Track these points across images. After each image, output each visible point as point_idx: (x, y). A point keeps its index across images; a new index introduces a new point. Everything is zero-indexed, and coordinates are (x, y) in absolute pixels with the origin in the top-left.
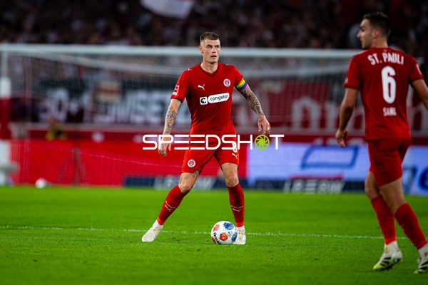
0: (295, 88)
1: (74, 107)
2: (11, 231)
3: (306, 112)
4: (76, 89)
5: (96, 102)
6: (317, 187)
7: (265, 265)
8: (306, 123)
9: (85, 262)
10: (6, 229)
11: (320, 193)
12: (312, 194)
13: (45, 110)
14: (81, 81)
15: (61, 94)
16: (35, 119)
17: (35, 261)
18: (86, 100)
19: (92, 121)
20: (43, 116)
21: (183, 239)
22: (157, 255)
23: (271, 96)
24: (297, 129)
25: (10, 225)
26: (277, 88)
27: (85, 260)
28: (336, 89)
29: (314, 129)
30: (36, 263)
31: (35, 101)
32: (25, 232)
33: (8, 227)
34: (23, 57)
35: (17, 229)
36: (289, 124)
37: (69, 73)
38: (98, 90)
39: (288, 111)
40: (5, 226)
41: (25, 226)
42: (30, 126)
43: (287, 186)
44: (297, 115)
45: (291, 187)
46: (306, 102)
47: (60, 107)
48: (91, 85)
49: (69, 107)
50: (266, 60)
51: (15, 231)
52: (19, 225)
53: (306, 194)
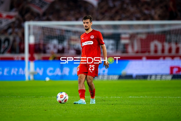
0: (151, 37)
1: (60, 47)
2: (35, 98)
3: (156, 46)
4: (61, 39)
5: (69, 45)
6: (161, 77)
7: (140, 110)
8: (156, 51)
9: (66, 110)
10: (33, 98)
11: (162, 80)
12: (159, 80)
13: (49, 48)
14: (63, 36)
15: (55, 42)
16: (45, 52)
17: (45, 110)
18: (65, 44)
19: (68, 53)
20: (48, 51)
21: (106, 100)
22: (96, 107)
23: (142, 40)
24: (152, 54)
25: (35, 96)
26: (144, 37)
27: (66, 109)
28: (168, 37)
29: (159, 53)
30: (45, 111)
31: (44, 45)
32: (41, 99)
33: (34, 97)
34: (39, 27)
35: (38, 98)
36: (149, 52)
37: (58, 33)
38: (70, 40)
39: (148, 46)
40: (33, 96)
41: (41, 96)
42: (42, 55)
43: (149, 77)
44: (152, 48)
45: (151, 78)
46: (156, 42)
47: (55, 47)
48: (67, 38)
49: (58, 47)
50: (139, 26)
51: (37, 98)
52: (39, 96)
53: (157, 80)
